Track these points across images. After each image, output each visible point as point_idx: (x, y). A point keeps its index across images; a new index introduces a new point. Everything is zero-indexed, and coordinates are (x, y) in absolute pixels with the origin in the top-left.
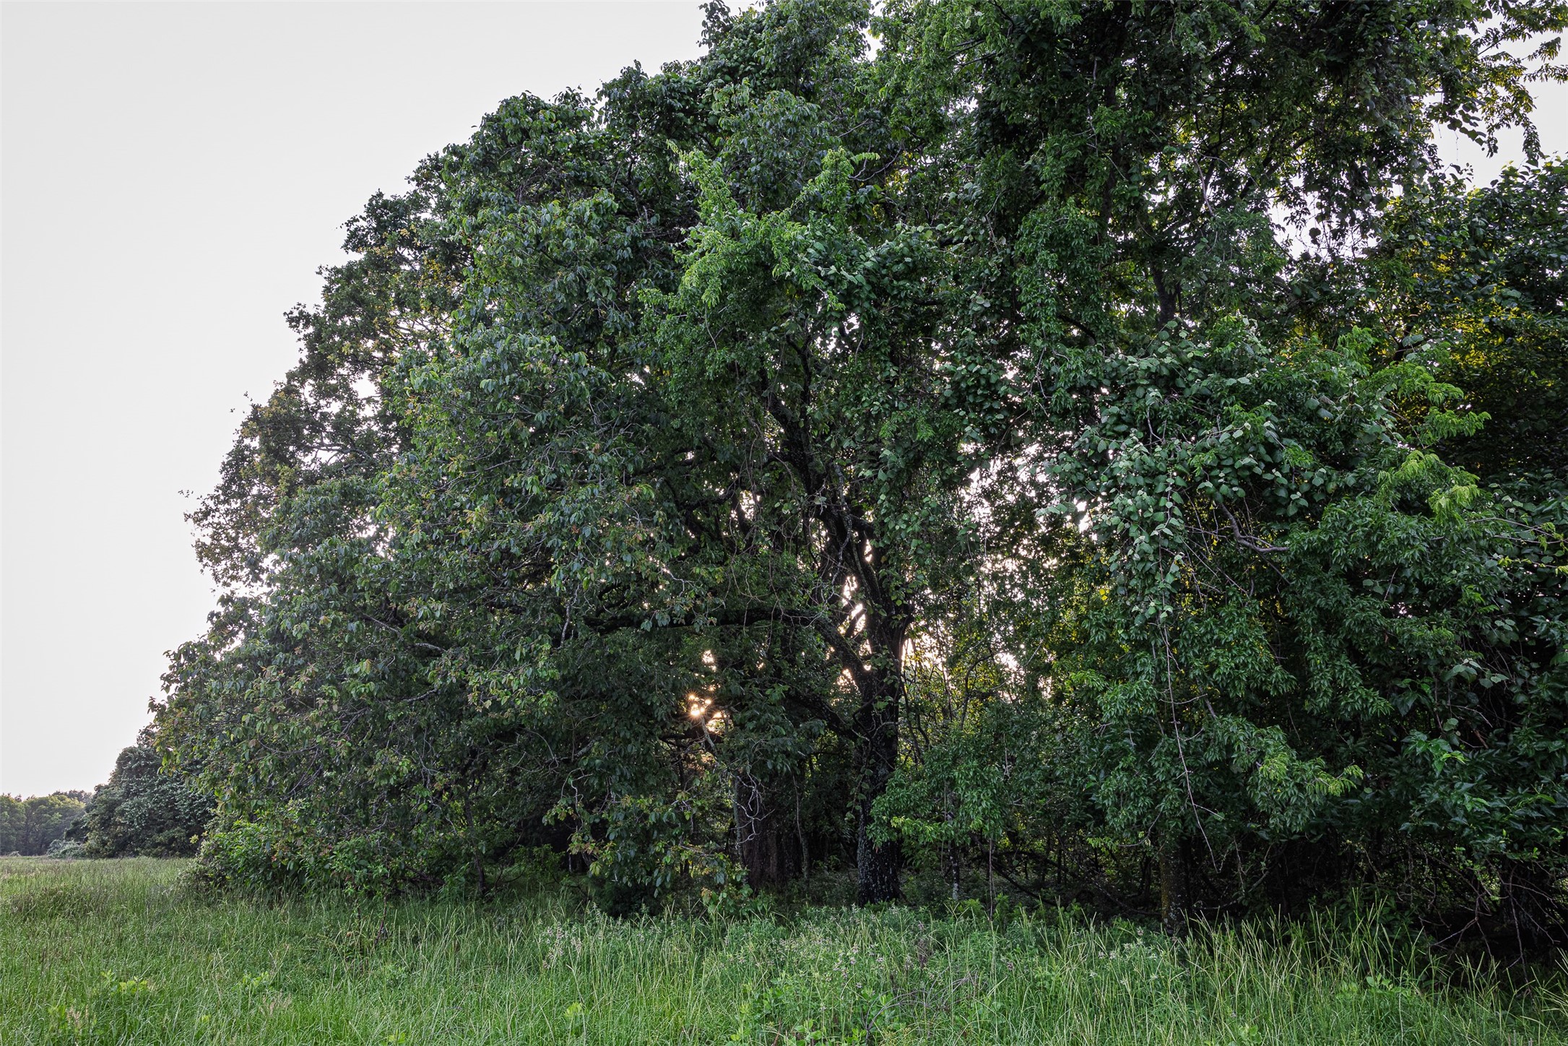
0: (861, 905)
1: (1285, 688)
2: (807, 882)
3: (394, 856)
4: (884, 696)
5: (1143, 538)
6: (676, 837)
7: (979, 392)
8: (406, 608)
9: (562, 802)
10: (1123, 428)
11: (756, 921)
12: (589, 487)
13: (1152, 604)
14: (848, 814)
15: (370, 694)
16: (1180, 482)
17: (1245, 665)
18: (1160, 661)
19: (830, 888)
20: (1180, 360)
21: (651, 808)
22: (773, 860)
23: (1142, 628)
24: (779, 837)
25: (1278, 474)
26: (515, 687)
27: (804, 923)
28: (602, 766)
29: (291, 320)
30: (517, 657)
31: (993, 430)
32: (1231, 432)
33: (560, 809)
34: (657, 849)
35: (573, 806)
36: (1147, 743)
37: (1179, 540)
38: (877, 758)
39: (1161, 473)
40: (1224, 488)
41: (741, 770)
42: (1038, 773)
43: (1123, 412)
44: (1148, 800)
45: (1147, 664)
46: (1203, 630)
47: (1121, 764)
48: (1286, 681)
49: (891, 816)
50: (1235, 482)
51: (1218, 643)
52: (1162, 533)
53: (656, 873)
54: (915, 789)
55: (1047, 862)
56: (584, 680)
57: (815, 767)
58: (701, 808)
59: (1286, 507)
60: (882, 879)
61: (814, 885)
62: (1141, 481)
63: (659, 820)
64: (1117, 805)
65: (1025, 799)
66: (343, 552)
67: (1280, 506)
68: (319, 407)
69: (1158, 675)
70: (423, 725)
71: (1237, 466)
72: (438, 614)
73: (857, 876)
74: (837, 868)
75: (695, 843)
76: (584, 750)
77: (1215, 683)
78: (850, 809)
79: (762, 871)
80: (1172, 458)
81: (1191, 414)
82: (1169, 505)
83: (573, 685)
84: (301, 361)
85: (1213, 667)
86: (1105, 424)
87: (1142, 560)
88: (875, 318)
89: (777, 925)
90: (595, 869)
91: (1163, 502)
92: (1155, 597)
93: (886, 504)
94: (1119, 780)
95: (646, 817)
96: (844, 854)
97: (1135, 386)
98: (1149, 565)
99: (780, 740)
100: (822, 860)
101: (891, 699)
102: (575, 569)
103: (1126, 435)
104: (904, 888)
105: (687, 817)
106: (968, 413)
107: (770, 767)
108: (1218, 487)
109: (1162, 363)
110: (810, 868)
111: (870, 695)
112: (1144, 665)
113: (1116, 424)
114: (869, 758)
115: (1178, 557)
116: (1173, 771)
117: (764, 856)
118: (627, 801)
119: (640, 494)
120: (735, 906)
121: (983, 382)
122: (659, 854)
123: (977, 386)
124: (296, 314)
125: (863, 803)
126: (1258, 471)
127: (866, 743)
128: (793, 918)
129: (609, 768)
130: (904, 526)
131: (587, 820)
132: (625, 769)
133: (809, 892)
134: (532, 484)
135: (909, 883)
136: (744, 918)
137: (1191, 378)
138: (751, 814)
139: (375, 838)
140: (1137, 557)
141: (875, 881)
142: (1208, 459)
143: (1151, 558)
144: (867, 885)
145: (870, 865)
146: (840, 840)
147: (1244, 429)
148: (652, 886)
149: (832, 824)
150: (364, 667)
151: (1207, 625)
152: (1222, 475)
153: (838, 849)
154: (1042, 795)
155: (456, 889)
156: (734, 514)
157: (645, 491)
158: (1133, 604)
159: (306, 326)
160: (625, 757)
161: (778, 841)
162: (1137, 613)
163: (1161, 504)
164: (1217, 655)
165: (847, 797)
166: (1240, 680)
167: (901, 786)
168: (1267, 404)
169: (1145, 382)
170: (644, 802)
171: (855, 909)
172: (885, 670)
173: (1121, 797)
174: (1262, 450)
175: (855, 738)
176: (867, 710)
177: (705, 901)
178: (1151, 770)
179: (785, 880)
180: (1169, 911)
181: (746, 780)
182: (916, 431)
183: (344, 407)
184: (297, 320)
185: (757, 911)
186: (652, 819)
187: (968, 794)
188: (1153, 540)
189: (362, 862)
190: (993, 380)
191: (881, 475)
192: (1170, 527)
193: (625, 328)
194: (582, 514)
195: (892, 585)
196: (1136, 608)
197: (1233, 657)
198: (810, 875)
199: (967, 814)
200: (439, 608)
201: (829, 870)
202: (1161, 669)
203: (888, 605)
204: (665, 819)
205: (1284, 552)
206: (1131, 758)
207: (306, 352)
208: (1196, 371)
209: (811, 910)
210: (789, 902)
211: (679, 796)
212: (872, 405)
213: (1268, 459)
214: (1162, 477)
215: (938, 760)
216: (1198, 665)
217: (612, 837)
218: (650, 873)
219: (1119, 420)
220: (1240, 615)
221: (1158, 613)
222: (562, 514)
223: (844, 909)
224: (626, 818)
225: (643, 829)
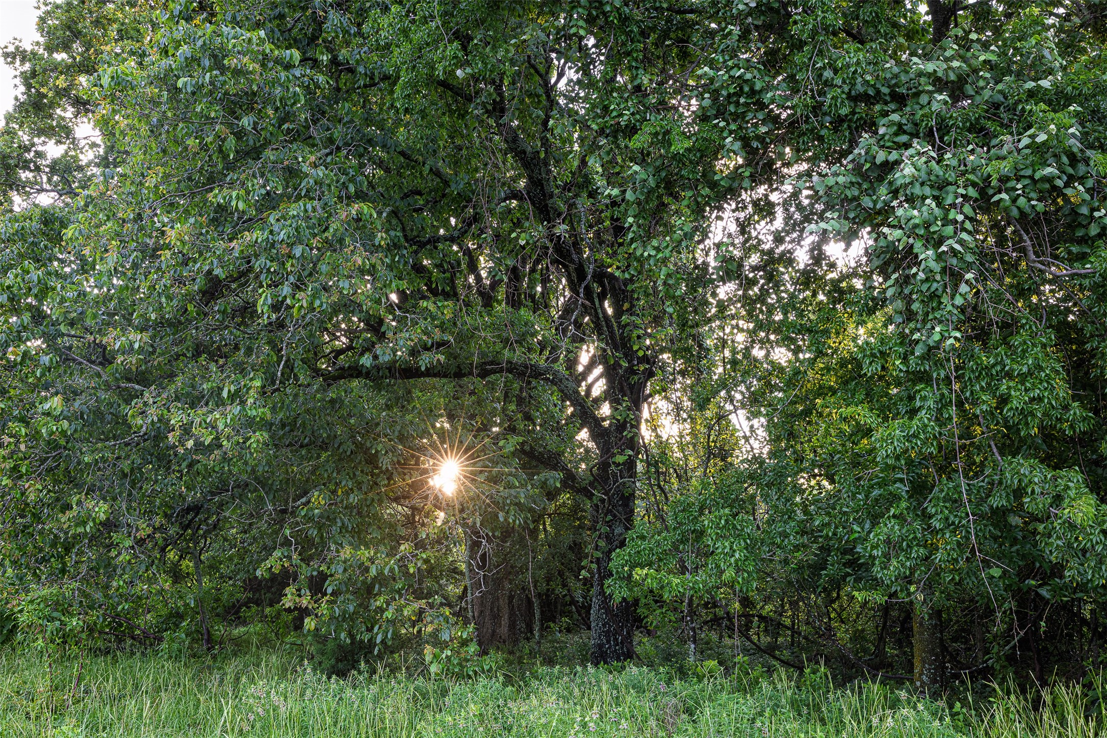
0: (596, 664)
1: (1082, 427)
2: (539, 643)
3: (91, 608)
4: (623, 450)
5: (930, 253)
6: (399, 592)
7: (742, 100)
8: (105, 340)
9: (277, 554)
10: (904, 138)
11: (483, 681)
12: (301, 203)
13: (938, 329)
14: (583, 572)
15: (63, 433)
16: (972, 192)
17: (1040, 399)
18: (943, 395)
19: (561, 649)
20: (969, 66)
21: (372, 560)
22: (505, 621)
23: (923, 358)
24: (511, 598)
25: (1080, 188)
26: (221, 426)
27: (535, 683)
28: (321, 516)
29: (6, 55)
30: (225, 394)
31: (755, 144)
32: (1033, 137)
33: (274, 562)
34: (378, 603)
35: (289, 558)
36: (920, 489)
37: (969, 258)
38: (615, 516)
39: (951, 184)
40: (1022, 201)
41: (470, 521)
42: (793, 524)
43: (904, 121)
44: (922, 550)
45: (927, 397)
46: (992, 361)
47: (892, 511)
48: (1084, 419)
49: (632, 568)
50: (1033, 195)
51: (1009, 375)
52: (952, 249)
53: (376, 629)
54: (658, 542)
55: (780, 625)
56: (304, 424)
57: (548, 528)
58: (426, 561)
59: (1086, 227)
60: (616, 640)
61: (546, 646)
62: (927, 191)
63: (380, 573)
64: (887, 556)
65: (779, 552)
66: (36, 279)
67: (1080, 225)
68: (33, 145)
69: (939, 411)
70: (127, 470)
71: (1037, 176)
72: (136, 346)
73: (590, 638)
74: (569, 630)
75: (418, 598)
76: (304, 500)
77: (1006, 420)
78: (584, 568)
79: (494, 631)
80: (962, 168)
81: (982, 121)
82: (960, 218)
83: (292, 430)
84: (16, 99)
85: (1004, 400)
86: (884, 135)
87: (927, 280)
88: (627, 19)
89: (505, 685)
90: (310, 623)
91: (952, 215)
92: (940, 322)
93: (634, 228)
94: (889, 528)
95: (367, 570)
96: (576, 616)
97: (917, 94)
98: (935, 285)
99: (513, 491)
100: (554, 622)
101: (631, 453)
102: (285, 293)
103: (907, 146)
104: (638, 649)
105: (411, 571)
106: (728, 124)
107: (502, 519)
108: (1014, 200)
109: (950, 68)
110: (542, 629)
111: (608, 451)
112: (924, 399)
113: (896, 134)
114: (606, 515)
115: (969, 276)
116: (952, 518)
117: (496, 617)
118: (347, 552)
119: (360, 213)
120: (460, 664)
121: (746, 89)
122: (381, 610)
123: (740, 93)
124: (11, 49)
125: (598, 561)
126: (1059, 183)
127: (603, 501)
128: (523, 678)
129: (329, 518)
130: (653, 253)
131: (305, 572)
132: (346, 521)
133: (540, 652)
134: (238, 198)
135: (643, 644)
136: (470, 677)
137: (981, 83)
138: (479, 568)
139: (71, 586)
140: (921, 276)
141: (608, 642)
142: (1005, 167)
143: (938, 277)
144: (600, 646)
145: (604, 625)
146: (573, 602)
147: (1048, 133)
148: (371, 643)
149: (564, 585)
150: (55, 403)
151: (997, 355)
152: (1019, 186)
153: (570, 612)
154: (797, 548)
155: (176, 646)
156: (471, 279)
157: (366, 210)
158: (912, 333)
159: (23, 61)
160: (346, 507)
161: (510, 602)
162: (917, 342)
163: (951, 216)
164: (1009, 388)
165: (581, 556)
166: (1034, 416)
167: (643, 538)
168: (1071, 108)
169: (930, 88)
170: (364, 554)
171: (591, 669)
172: (625, 422)
173: (893, 547)
174: (1065, 159)
175: (590, 496)
176: (604, 466)
177: (428, 658)
178: (926, 517)
179: (516, 642)
180: (921, 674)
181: (476, 533)
182: (670, 145)
183: (66, 153)
184: (13, 56)
185: (483, 672)
186: (373, 572)
187: (718, 544)
188: (940, 257)
189: (55, 614)
190: (758, 87)
191: (629, 196)
192: (961, 242)
193: (346, 32)
194: (293, 232)
195: (634, 335)
196: (916, 336)
197: (1026, 390)
198: (541, 636)
199: (717, 566)
200: (137, 338)
201: (560, 631)
202: (943, 403)
203: (629, 354)
204: (386, 572)
205: (1085, 276)
206: (904, 505)
207: (22, 89)
208: (988, 75)
209: (542, 670)
210: (520, 662)
211: (402, 548)
212: (621, 115)
213: (1070, 170)
214: (951, 188)
215: (683, 511)
216: (987, 401)
217: (329, 591)
218: (370, 630)
219: (900, 130)
220: (1034, 345)
221: (943, 338)
222: (271, 232)
223: (579, 668)
224: (345, 570)
225: (364, 582)
